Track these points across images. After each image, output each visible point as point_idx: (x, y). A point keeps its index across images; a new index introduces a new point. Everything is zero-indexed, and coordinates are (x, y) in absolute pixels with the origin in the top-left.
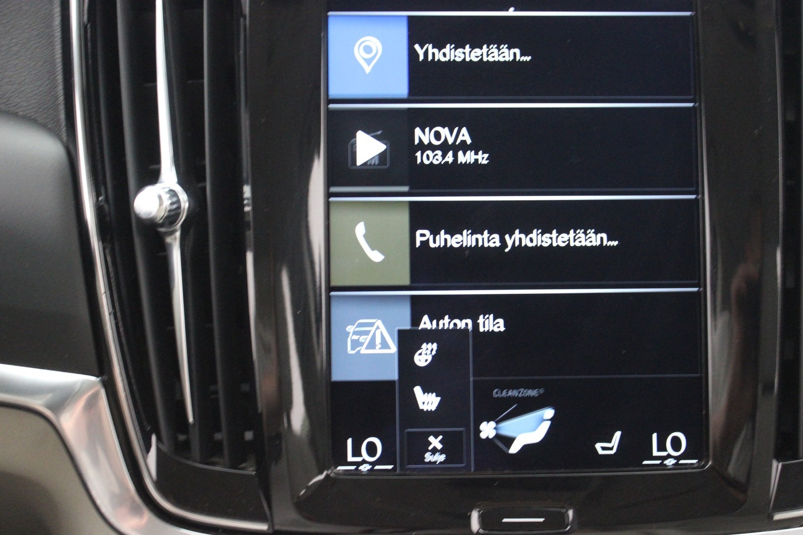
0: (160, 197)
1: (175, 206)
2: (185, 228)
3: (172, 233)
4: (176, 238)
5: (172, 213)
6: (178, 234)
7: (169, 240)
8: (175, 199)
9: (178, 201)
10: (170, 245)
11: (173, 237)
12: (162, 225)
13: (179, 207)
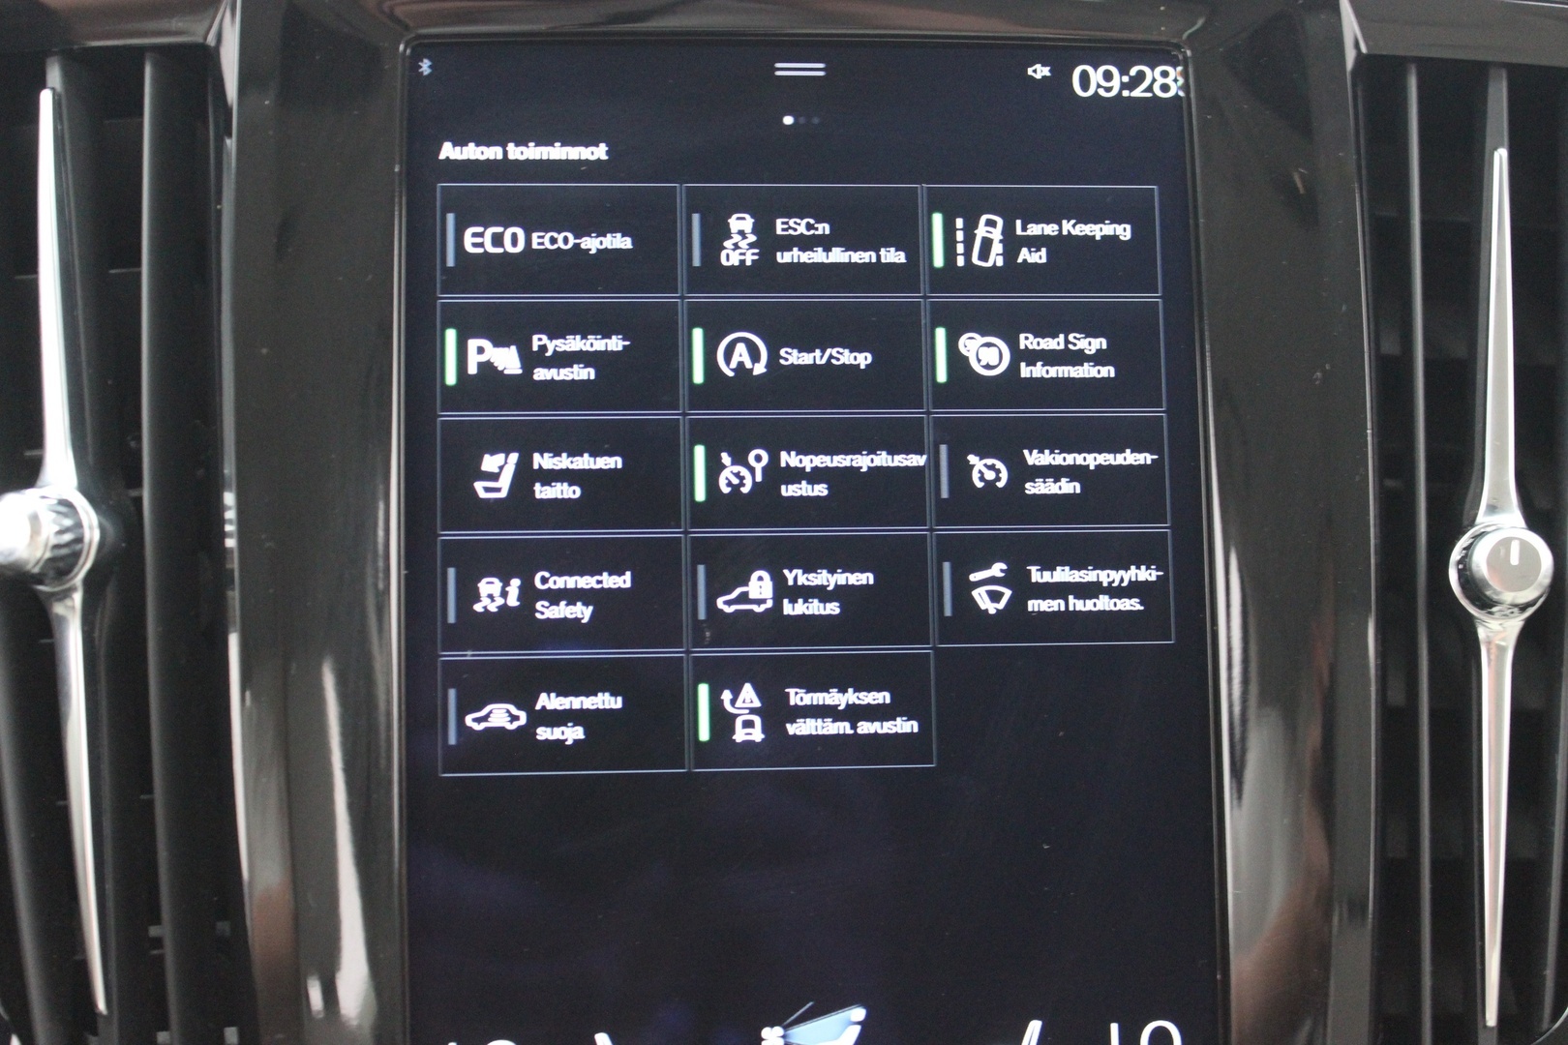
0: (34, 519)
1: (67, 537)
2: (94, 585)
3: (66, 594)
4: (73, 608)
5: (64, 551)
6: (78, 597)
7: (59, 609)
8: (68, 522)
9: (79, 525)
10: (62, 620)
11: (68, 602)
12: (39, 579)
13: (79, 540)
